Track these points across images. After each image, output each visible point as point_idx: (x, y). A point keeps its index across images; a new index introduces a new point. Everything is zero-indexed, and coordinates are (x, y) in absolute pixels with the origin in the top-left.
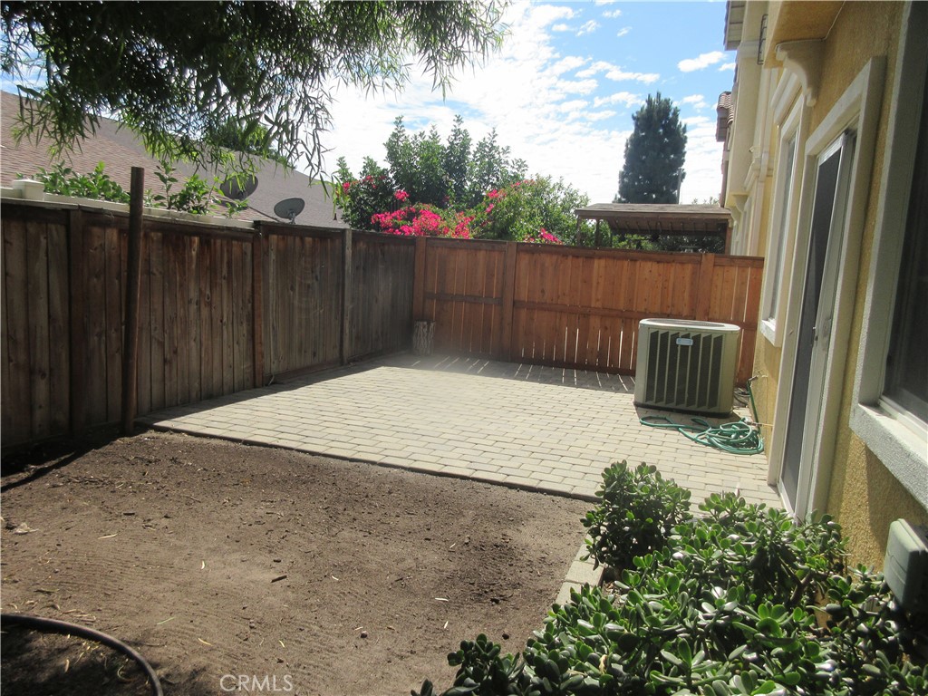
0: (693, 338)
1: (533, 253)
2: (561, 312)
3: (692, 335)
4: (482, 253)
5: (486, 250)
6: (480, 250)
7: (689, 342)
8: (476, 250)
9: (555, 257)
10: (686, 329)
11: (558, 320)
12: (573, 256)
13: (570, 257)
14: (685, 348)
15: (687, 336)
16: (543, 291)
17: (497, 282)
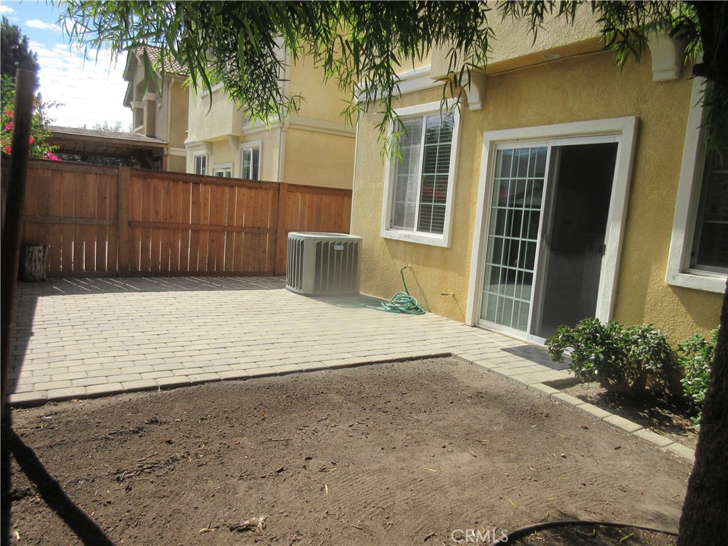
0: (344, 245)
1: (146, 178)
2: (174, 229)
3: (343, 243)
4: (92, 176)
5: (96, 174)
6: (91, 173)
7: (341, 248)
8: (85, 173)
9: (166, 183)
10: (339, 239)
11: (171, 236)
12: (183, 182)
13: (180, 183)
14: (339, 251)
15: (340, 244)
16: (157, 212)
17: (110, 204)
